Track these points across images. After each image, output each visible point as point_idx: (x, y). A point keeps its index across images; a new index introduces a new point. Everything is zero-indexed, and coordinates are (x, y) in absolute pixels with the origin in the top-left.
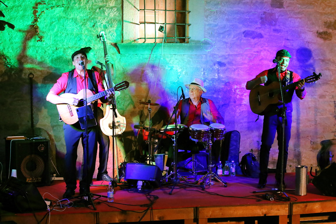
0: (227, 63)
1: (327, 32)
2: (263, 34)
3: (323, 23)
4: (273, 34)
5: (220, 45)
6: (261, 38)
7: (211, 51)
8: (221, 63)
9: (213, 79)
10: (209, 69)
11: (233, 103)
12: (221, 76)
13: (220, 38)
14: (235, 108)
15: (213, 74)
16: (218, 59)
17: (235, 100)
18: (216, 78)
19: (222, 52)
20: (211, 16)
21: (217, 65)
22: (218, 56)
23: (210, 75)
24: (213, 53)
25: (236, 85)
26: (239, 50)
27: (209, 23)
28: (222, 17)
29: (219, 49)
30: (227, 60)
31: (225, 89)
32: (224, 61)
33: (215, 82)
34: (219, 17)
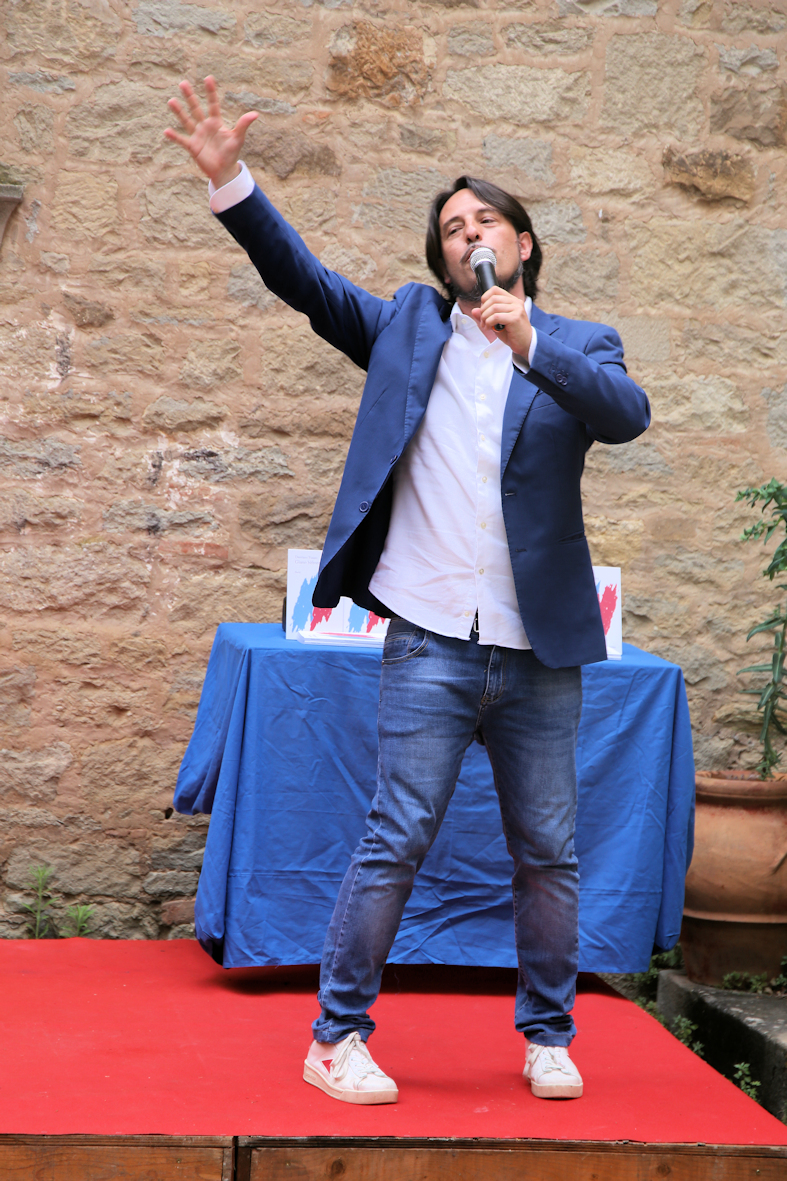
1: (727, 157)
2: (340, 155)
3: (709, 104)
4: (404, 156)
5: (83, 202)
6: (327, 173)
7: (24, 234)
8: (87, 304)
9: (29, 394)
10: (12, 331)
11: (143, 538)
12: (83, 379)
13: (84, 162)
14: (154, 565)
15: (31, 364)
16: (69, 281)
17: (154, 516)
18: (52, 385)
19: (90, 239)
20: (34, 28)
21: (58, 312)
22: (67, 262)
23: (16, 367)
24: (39, 242)
25: (164, 435)
26: (195, 238)
27: (23, 64)
28: (101, 34)
29: (78, 224)
30: (119, 291)
31: (101, 454)
32: (102, 297)
33: (42, 408)
34: (84, 34)
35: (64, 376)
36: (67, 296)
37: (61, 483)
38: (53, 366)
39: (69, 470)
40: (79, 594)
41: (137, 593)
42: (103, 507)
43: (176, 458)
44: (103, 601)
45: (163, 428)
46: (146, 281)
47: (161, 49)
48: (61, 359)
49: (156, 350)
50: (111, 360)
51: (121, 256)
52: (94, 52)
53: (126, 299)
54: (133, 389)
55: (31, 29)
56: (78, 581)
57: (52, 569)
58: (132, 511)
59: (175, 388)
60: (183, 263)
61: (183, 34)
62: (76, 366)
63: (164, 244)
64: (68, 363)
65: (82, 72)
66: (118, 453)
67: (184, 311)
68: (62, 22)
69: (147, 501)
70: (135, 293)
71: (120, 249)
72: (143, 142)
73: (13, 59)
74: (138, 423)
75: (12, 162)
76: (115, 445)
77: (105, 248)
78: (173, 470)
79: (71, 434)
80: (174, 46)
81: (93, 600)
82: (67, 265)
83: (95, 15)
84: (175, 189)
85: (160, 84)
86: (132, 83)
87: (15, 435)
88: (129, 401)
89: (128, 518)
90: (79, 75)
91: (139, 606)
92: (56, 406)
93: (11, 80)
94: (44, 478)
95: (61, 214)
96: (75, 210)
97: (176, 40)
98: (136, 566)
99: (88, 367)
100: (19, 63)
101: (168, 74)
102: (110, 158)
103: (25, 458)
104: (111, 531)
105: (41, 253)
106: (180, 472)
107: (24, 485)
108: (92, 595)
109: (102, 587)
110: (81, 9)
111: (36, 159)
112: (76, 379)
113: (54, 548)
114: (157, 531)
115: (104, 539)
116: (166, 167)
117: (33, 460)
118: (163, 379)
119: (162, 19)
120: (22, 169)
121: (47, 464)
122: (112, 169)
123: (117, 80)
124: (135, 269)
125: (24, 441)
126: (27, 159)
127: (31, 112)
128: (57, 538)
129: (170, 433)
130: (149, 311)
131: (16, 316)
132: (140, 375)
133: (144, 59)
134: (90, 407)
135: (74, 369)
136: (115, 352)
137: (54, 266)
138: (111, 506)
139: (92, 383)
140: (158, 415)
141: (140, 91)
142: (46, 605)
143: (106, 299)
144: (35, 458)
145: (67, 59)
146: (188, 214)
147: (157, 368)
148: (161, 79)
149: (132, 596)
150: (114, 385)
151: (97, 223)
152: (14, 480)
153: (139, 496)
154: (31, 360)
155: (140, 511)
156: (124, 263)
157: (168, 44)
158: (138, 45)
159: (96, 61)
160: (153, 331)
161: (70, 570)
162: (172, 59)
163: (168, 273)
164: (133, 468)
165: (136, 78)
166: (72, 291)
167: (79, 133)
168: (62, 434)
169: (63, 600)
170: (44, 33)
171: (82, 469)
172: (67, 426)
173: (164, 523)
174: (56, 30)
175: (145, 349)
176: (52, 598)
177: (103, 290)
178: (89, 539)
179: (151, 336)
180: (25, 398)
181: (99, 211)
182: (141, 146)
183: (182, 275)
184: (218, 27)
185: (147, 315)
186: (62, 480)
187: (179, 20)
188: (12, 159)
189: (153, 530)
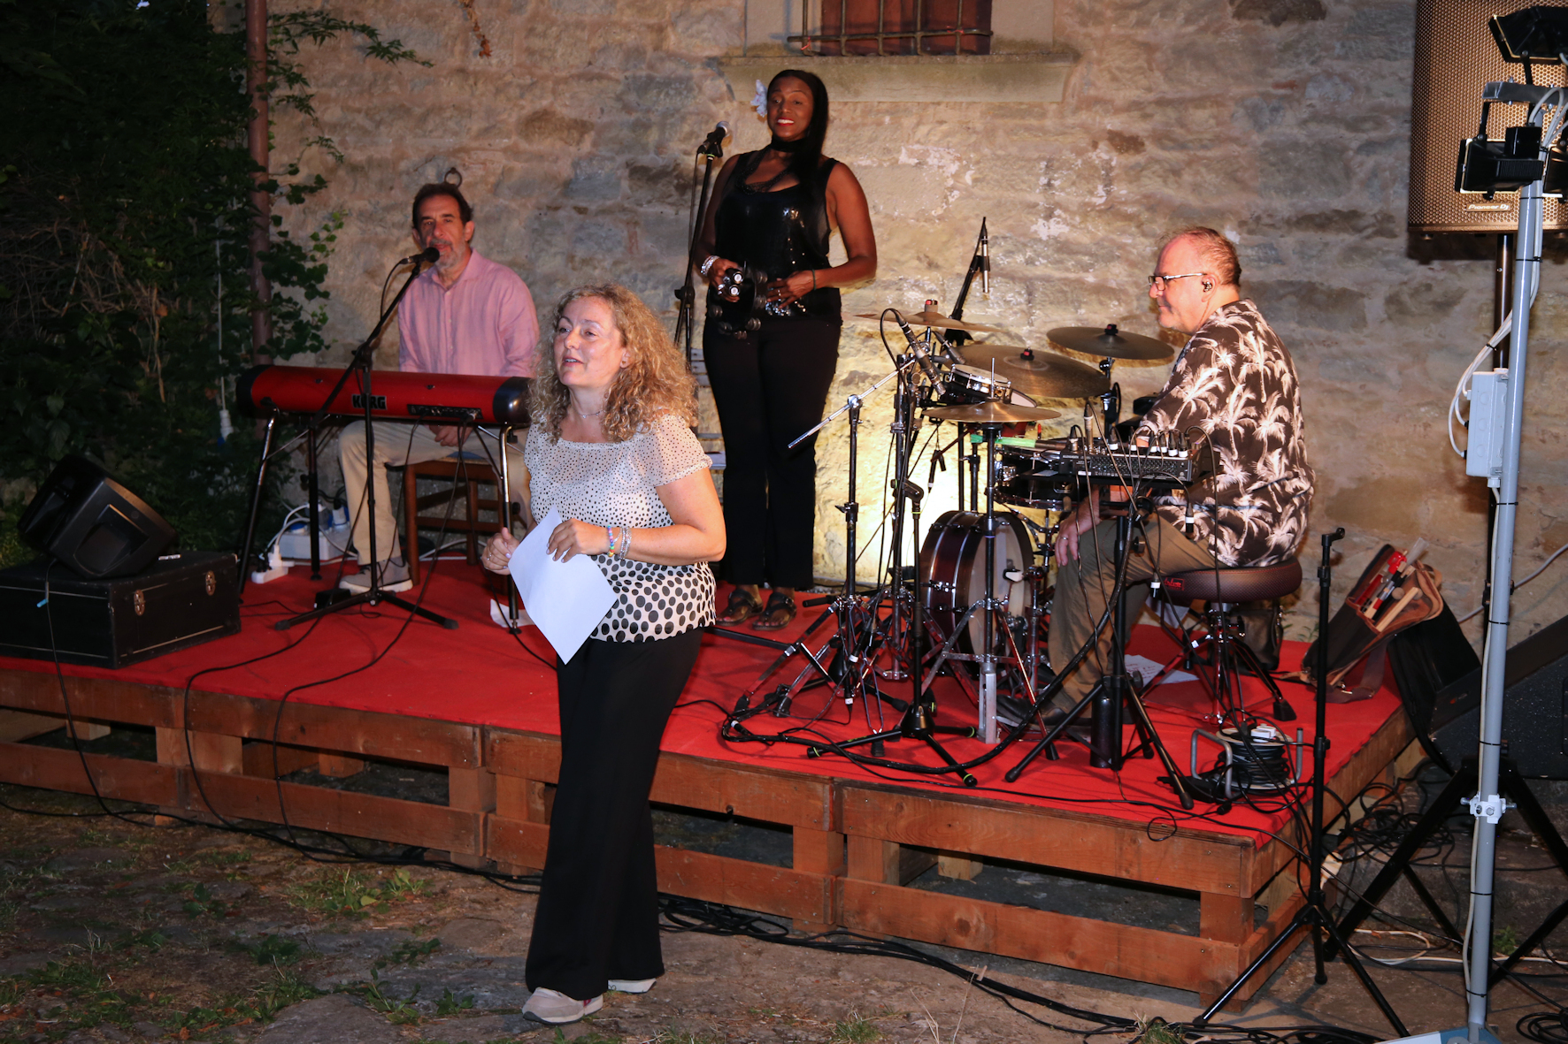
0: (1147, 137)
5: (1123, 58)
6: (1314, 18)
8: (1126, 136)
9: (1084, 208)
10: (1070, 162)
12: (1123, 194)
13: (1124, 27)
15: (1085, 186)
16: (1112, 120)
18: (1101, 200)
19: (1128, 88)
21: (1104, 145)
22: (1111, 105)
23: (1075, 189)
24: (1091, 92)
26: (1207, 80)
29: (1119, 76)
30: (1147, 123)
31: (1136, 252)
32: (1135, 130)
33: (1092, 218)
35: (1108, 193)
36: (1110, 132)
38: (1101, 186)
46: (1169, 114)
48: (1106, 183)
53: (1153, 129)
64: (1112, 183)
67: (1198, 136)
71: (1150, 91)
75: (1073, 35)
77: (1139, 92)
82: (1111, 109)
94: (1095, 271)
95: (1107, 70)
99: (1127, 184)
111: (1090, 30)
112: (1117, 194)
117: (1087, 258)
118: (1181, 190)
120: (1079, 40)
122: (1145, 31)
126: (1083, 31)
130: (1172, 137)
131: (1074, 151)
135: (1116, 188)
139: (1129, 197)
143: (1138, 131)
147: (1178, 183)
150: (1145, 196)
151: (1133, 74)
152: (1074, 272)
154: (1084, 183)
156: (1153, 101)
163: (1186, 106)
166: (1116, 128)
177: (1136, 125)
178: (1127, 316)
180: (1081, 211)
181: (1135, 65)
185: (1170, 140)
186: (1107, 272)
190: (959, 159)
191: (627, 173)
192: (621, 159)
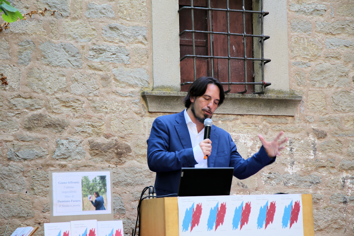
0: (328, 132)
5: (316, 100)
7: (300, 111)
8: (319, 132)
9: (306, 161)
10: (299, 141)
11: (342, 205)
12: (320, 155)
13: (315, 88)
14: (346, 214)
15: (306, 151)
16: (313, 125)
17: (345, 198)
18: (312, 157)
19: (319, 111)
20: (299, 49)
21: (312, 134)
22: (313, 119)
23: (301, 153)
24: (304, 113)
25: (345, 172)
26: (348, 109)
27: (296, 59)
28: (317, 49)
29: (315, 107)
30: (328, 127)
31: (327, 179)
32: (323, 129)
33: (310, 165)
34: (312, 49)
35: (315, 154)
36: (313, 129)
37: (317, 189)
38: (312, 151)
39: (319, 184)
40: (327, 225)
41: (343, 224)
42: (330, 196)
43: (349, 179)
44: (333, 227)
45: (344, 169)
46: (335, 123)
47: (333, 53)
48: (314, 149)
49: (340, 144)
50: (327, 149)
51: (327, 116)
52: (315, 55)
53: (330, 129)
54: (335, 158)
55: (298, 49)
56: (326, 220)
57: (317, 217)
58: (338, 197)
59: (347, 156)
60: (345, 117)
61: (339, 48)
62: (318, 151)
63: (339, 112)
64: (316, 150)
65: (312, 61)
66: (332, 178)
67: (347, 132)
68: (306, 46)
69: (342, 193)
70: (332, 127)
71: (327, 114)
72: (331, 81)
73: (293, 58)
74: (337, 168)
75: (295, 89)
76: (331, 175)
77: (323, 114)
78: (348, 182)
79: (318, 173)
80: (337, 51)
81: (330, 226)
82: (313, 120)
83: (315, 44)
84: (340, 95)
85: (334, 63)
86: (326, 63)
87: (303, 174)
88: (334, 161)
89: (337, 199)
90: (311, 62)
91: (343, 228)
92: (314, 164)
93: (293, 65)
94: (312, 187)
95: (310, 104)
96: (313, 102)
97: (338, 50)
98: (342, 215)
99: (321, 151)
100: (295, 59)
101: (335, 60)
102: (322, 86)
103: (306, 181)
104: (333, 204)
105: (305, 116)
106: (351, 183)
107: (306, 190)
108: (330, 225)
109: (333, 222)
110: (311, 42)
111: (302, 88)
112: (318, 155)
113: (317, 210)
114: (346, 203)
115: (331, 206)
116: (338, 88)
117: (308, 182)
118: (343, 154)
119: (333, 44)
120: (298, 91)
121: (313, 183)
122: (322, 90)
123: (321, 63)
124: (332, 120)
125: (305, 176)
126: (299, 88)
127: (299, 74)
128: (317, 207)
129: (347, 170)
130: (337, 133)
131: (300, 137)
132: (336, 153)
133: (329, 56)
134: (323, 164)
135: (317, 152)
136: (329, 146)
137: (309, 120)
138: (332, 196)
139: (323, 156)
140: (343, 165)
141: (328, 66)
142: (317, 229)
143: (324, 130)
144: (309, 181)
145: (308, 57)
146: (345, 102)
147: (341, 150)
148: (334, 61)
149: (341, 225)
150: (329, 156)
151: (320, 106)
152: (304, 189)
153: (339, 192)
154: (305, 150)
155: (341, 196)
156: (328, 118)
157: (335, 51)
158: (327, 52)
159: (316, 57)
160: (339, 139)
161: (323, 217)
162: (337, 55)
163: (341, 121)
164: (337, 183)
165: (327, 62)
166: (315, 128)
167: (313, 79)
168: (316, 173)
169: (322, 227)
170: (302, 50)
171: (323, 184)
172: (317, 170)
173: (348, 200)
174: (304, 49)
175: (337, 145)
176: (319, 226)
177: (323, 127)
178: (327, 206)
179: (338, 140)
180: (305, 162)
181: (320, 103)
182: (331, 82)
183: (345, 121)
184: (349, 45)
185: (336, 134)
186: (317, 188)
187: (338, 44)
188: (295, 88)
189: (345, 202)
190: (253, 140)
191: (89, 148)
192: (86, 141)
